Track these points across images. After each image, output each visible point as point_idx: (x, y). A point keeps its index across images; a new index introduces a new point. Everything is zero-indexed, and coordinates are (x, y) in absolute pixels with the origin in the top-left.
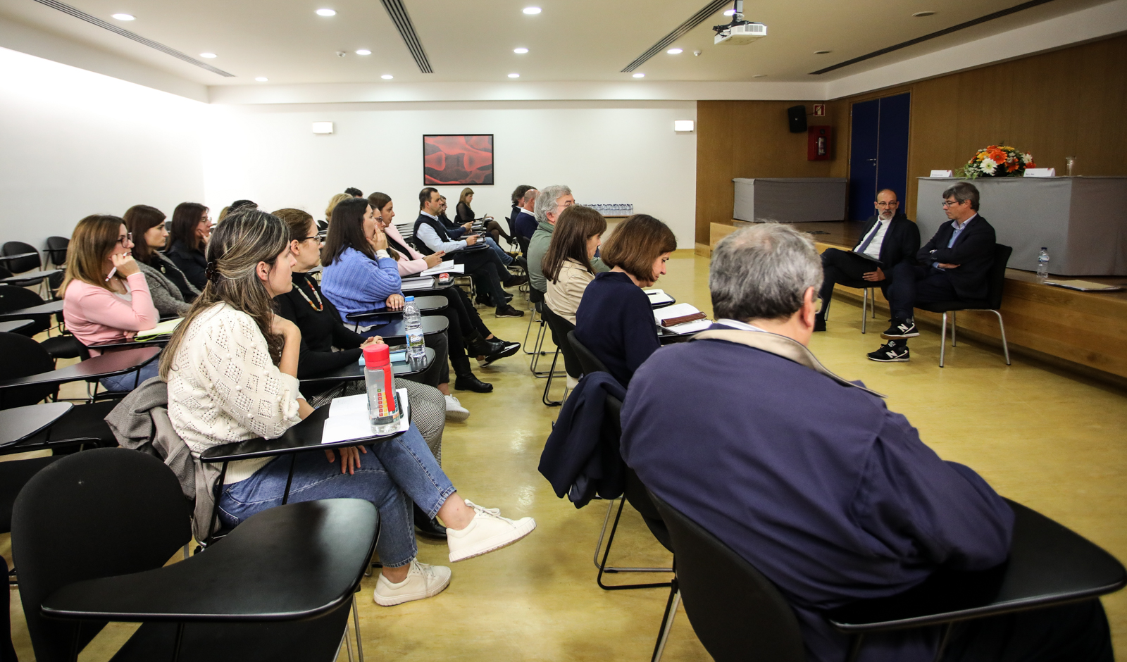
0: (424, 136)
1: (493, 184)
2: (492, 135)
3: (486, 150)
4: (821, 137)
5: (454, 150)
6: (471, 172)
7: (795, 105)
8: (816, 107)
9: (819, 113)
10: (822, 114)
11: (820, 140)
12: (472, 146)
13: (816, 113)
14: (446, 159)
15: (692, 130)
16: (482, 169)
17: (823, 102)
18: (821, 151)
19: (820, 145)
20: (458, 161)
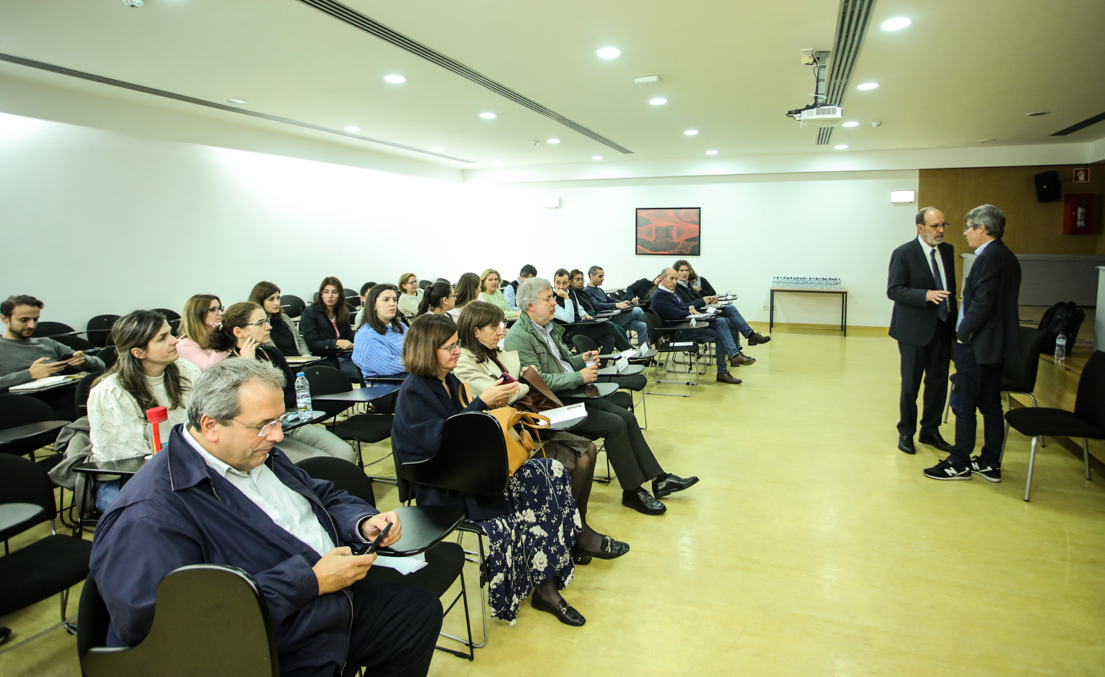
0: (637, 209)
1: (699, 254)
2: (699, 208)
3: (693, 222)
4: (1082, 207)
5: (664, 222)
6: (679, 243)
7: (1043, 171)
8: (1077, 171)
9: (1082, 178)
10: (1086, 178)
11: (1080, 210)
12: (680, 219)
13: (1077, 178)
14: (657, 230)
15: (912, 200)
16: (688, 240)
17: (1087, 165)
18: (1080, 224)
19: (1079, 216)
20: (667, 233)
